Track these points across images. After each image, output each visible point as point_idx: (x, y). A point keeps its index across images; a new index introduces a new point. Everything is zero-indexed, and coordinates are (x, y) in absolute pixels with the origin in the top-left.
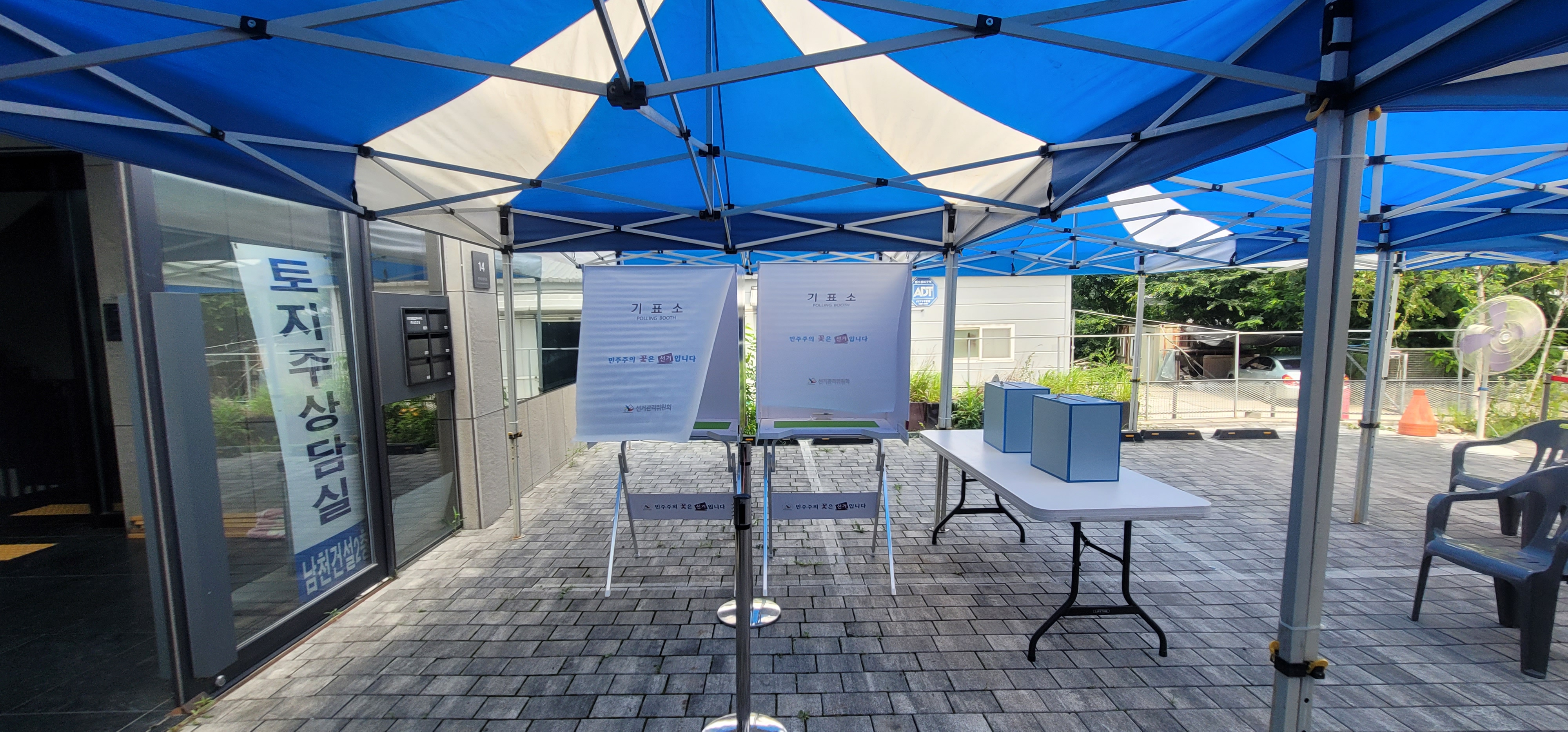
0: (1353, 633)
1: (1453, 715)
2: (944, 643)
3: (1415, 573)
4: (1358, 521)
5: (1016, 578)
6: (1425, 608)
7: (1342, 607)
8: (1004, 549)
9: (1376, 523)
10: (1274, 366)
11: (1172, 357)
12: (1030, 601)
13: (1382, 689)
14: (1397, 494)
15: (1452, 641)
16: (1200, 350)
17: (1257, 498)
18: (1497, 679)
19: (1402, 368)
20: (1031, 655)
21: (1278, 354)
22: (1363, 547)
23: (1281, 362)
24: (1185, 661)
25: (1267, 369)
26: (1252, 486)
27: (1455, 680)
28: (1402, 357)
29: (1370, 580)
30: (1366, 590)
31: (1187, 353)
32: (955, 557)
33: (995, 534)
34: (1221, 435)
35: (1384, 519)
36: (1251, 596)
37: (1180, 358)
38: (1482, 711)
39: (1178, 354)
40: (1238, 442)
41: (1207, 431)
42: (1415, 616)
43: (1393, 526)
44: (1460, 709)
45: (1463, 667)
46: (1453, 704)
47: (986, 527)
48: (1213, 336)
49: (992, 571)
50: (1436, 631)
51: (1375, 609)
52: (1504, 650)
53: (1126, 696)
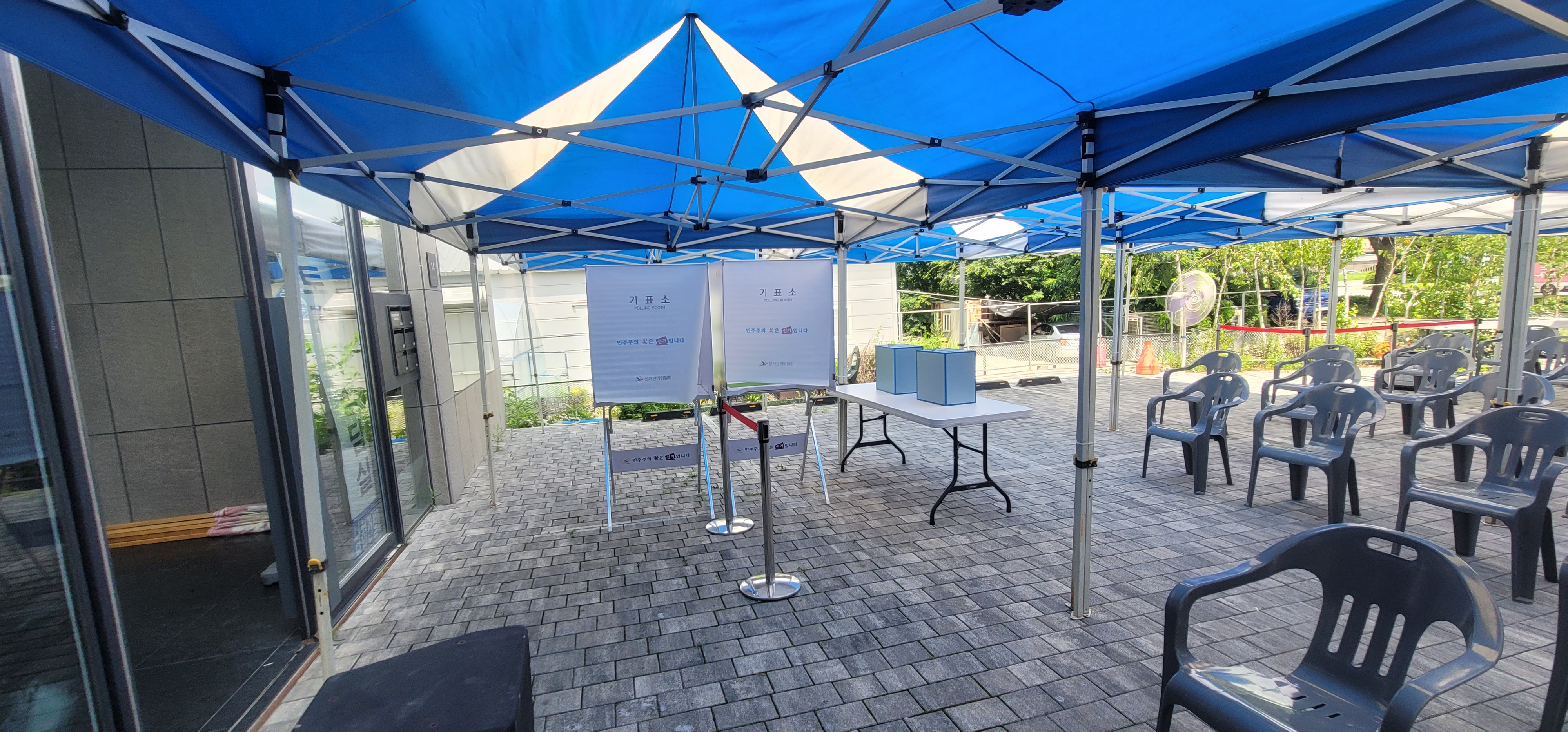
0: (1113, 488)
1: (1161, 517)
2: (874, 524)
3: (1143, 454)
4: (1113, 429)
5: (907, 485)
6: (1148, 471)
7: (1105, 476)
8: (893, 469)
9: (1123, 430)
10: (1053, 331)
11: (976, 328)
12: (921, 496)
13: (1128, 511)
14: (1135, 411)
15: (1162, 485)
16: (998, 321)
17: (1051, 422)
18: (1183, 499)
19: (1139, 328)
20: (932, 522)
21: (1054, 322)
22: (1116, 444)
23: (1057, 327)
24: (1022, 513)
25: (1047, 334)
26: (1047, 415)
27: (1163, 502)
28: (1139, 319)
29: (1120, 461)
30: (1119, 466)
31: (988, 324)
32: (862, 478)
33: (883, 462)
34: (1023, 383)
35: (1128, 427)
36: (1055, 477)
37: (982, 329)
38: (1174, 513)
39: (981, 326)
40: (1034, 387)
41: (1013, 381)
42: (1144, 476)
43: (1132, 430)
44: (1164, 514)
45: (1167, 496)
46: (1161, 512)
47: (875, 458)
48: (1006, 308)
49: (890, 482)
50: (1155, 482)
51: (1123, 475)
52: (1187, 485)
53: (992, 533)
